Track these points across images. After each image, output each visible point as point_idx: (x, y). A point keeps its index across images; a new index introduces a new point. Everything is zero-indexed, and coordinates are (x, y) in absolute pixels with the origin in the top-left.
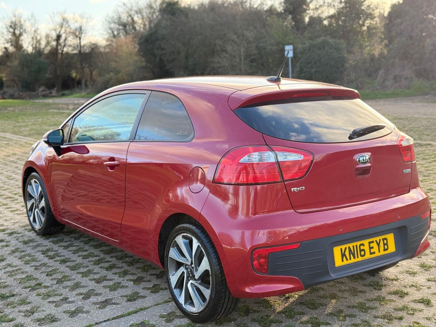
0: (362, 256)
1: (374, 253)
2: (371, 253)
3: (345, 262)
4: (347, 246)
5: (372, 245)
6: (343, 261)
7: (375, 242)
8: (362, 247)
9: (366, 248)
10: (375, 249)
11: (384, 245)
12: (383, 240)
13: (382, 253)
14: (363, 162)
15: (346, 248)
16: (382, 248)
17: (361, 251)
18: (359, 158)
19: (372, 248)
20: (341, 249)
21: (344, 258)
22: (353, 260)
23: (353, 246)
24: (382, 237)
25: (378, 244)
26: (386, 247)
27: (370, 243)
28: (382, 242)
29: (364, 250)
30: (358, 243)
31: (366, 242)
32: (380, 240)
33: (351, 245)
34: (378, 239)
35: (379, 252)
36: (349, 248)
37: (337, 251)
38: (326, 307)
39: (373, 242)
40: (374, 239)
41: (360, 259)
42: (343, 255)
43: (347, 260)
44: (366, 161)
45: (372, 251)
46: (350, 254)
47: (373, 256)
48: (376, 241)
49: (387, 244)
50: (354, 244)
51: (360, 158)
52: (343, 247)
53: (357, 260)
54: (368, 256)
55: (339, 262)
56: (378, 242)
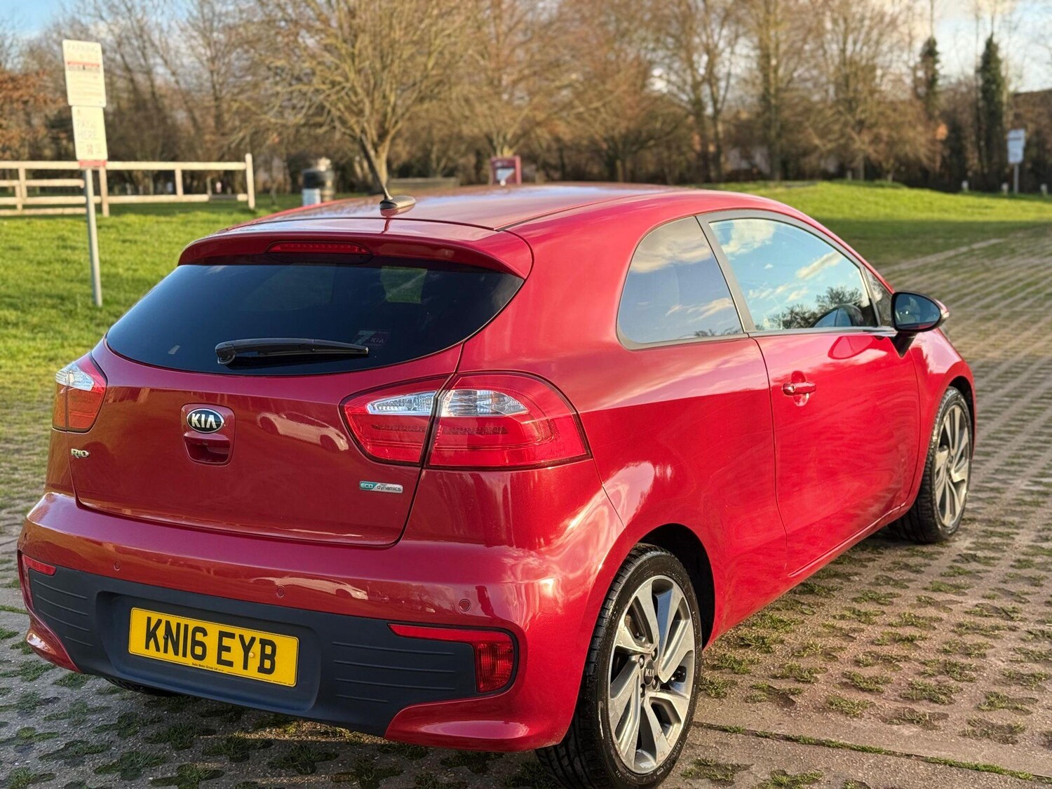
0: (195, 657)
1: (230, 664)
2: (220, 661)
3: (152, 653)
4: (165, 617)
5: (227, 642)
6: (147, 647)
7: (237, 637)
8: (199, 637)
9: (211, 641)
10: (236, 654)
11: (264, 656)
12: (264, 643)
13: (253, 673)
14: (199, 427)
15: (159, 622)
16: (254, 662)
17: (196, 643)
18: (191, 415)
19: (228, 649)
20: (149, 619)
21: (152, 643)
22: (170, 657)
23: (178, 625)
24: (260, 635)
25: (247, 649)
26: (267, 664)
27: (222, 635)
28: (257, 647)
29: (201, 644)
30: (193, 623)
31: (213, 629)
32: (253, 639)
33: (174, 620)
34: (248, 634)
35: (245, 667)
36: (168, 623)
37: (139, 619)
39: (232, 636)
40: (237, 631)
41: (189, 661)
42: (151, 634)
43: (158, 649)
44: (208, 426)
45: (225, 656)
46: (166, 640)
47: (225, 669)
48: (241, 637)
49: (272, 657)
50: (184, 621)
52: (155, 616)
53: (179, 659)
54: (210, 663)
55: (137, 644)
56: (247, 642)
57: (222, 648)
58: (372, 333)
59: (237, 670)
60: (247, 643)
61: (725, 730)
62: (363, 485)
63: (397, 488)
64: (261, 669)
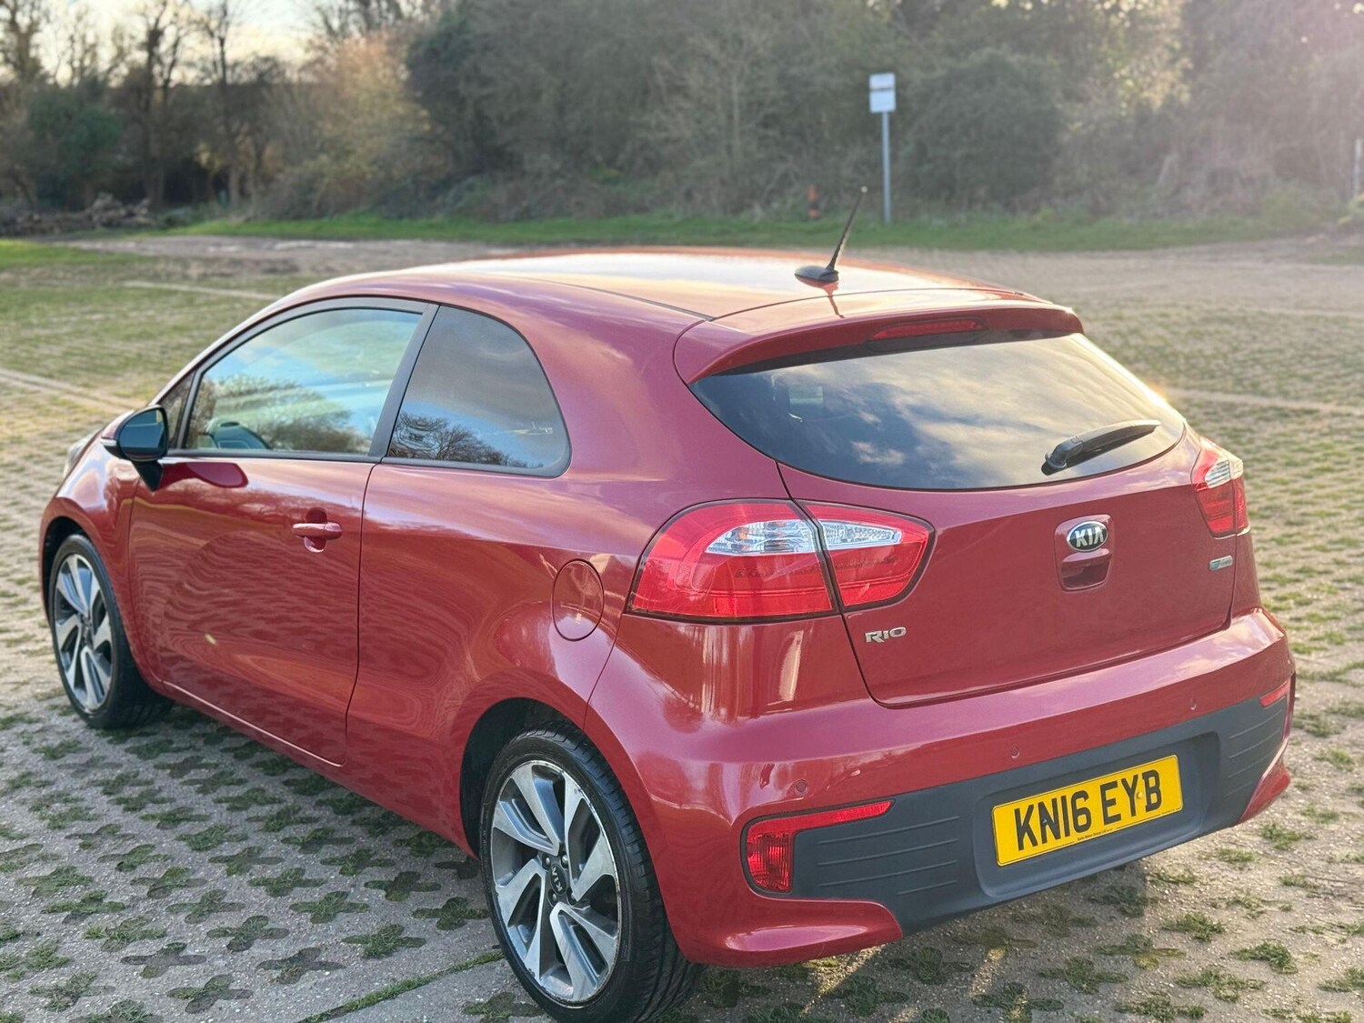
0: (1079, 829)
1: (1117, 818)
2: (1108, 820)
3: (1030, 851)
4: (1034, 800)
6: (1021, 847)
7: (1120, 784)
8: (1080, 803)
9: (1094, 804)
10: (1122, 806)
11: (1149, 791)
12: (1146, 776)
13: (1143, 816)
14: (1085, 544)
15: (1031, 808)
16: (1141, 804)
17: (1077, 813)
18: (1073, 534)
19: (1113, 802)
20: (1017, 812)
21: (1026, 838)
22: (1053, 844)
23: (1054, 801)
24: (1140, 770)
25: (1131, 792)
26: (1154, 798)
27: (1104, 788)
28: (1141, 782)
29: (1085, 811)
30: (1069, 792)
31: (1092, 787)
32: (1136, 777)
33: (1046, 798)
34: (1128, 774)
35: (1133, 813)
36: (1041, 806)
37: (1004, 817)
38: (973, 976)
39: (1113, 785)
40: (1117, 777)
41: (1075, 838)
42: (1023, 829)
43: (1034, 843)
44: (1096, 542)
45: (1112, 811)
46: (1043, 826)
47: (1114, 827)
48: (1124, 781)
49: (1156, 790)
50: (1057, 794)
51: (1077, 533)
52: (1023, 805)
53: (1064, 841)
54: (1098, 828)
55: (1008, 851)
56: (1130, 784)
57: (1107, 803)
59: (1124, 822)
60: (1130, 786)
64: (1148, 808)
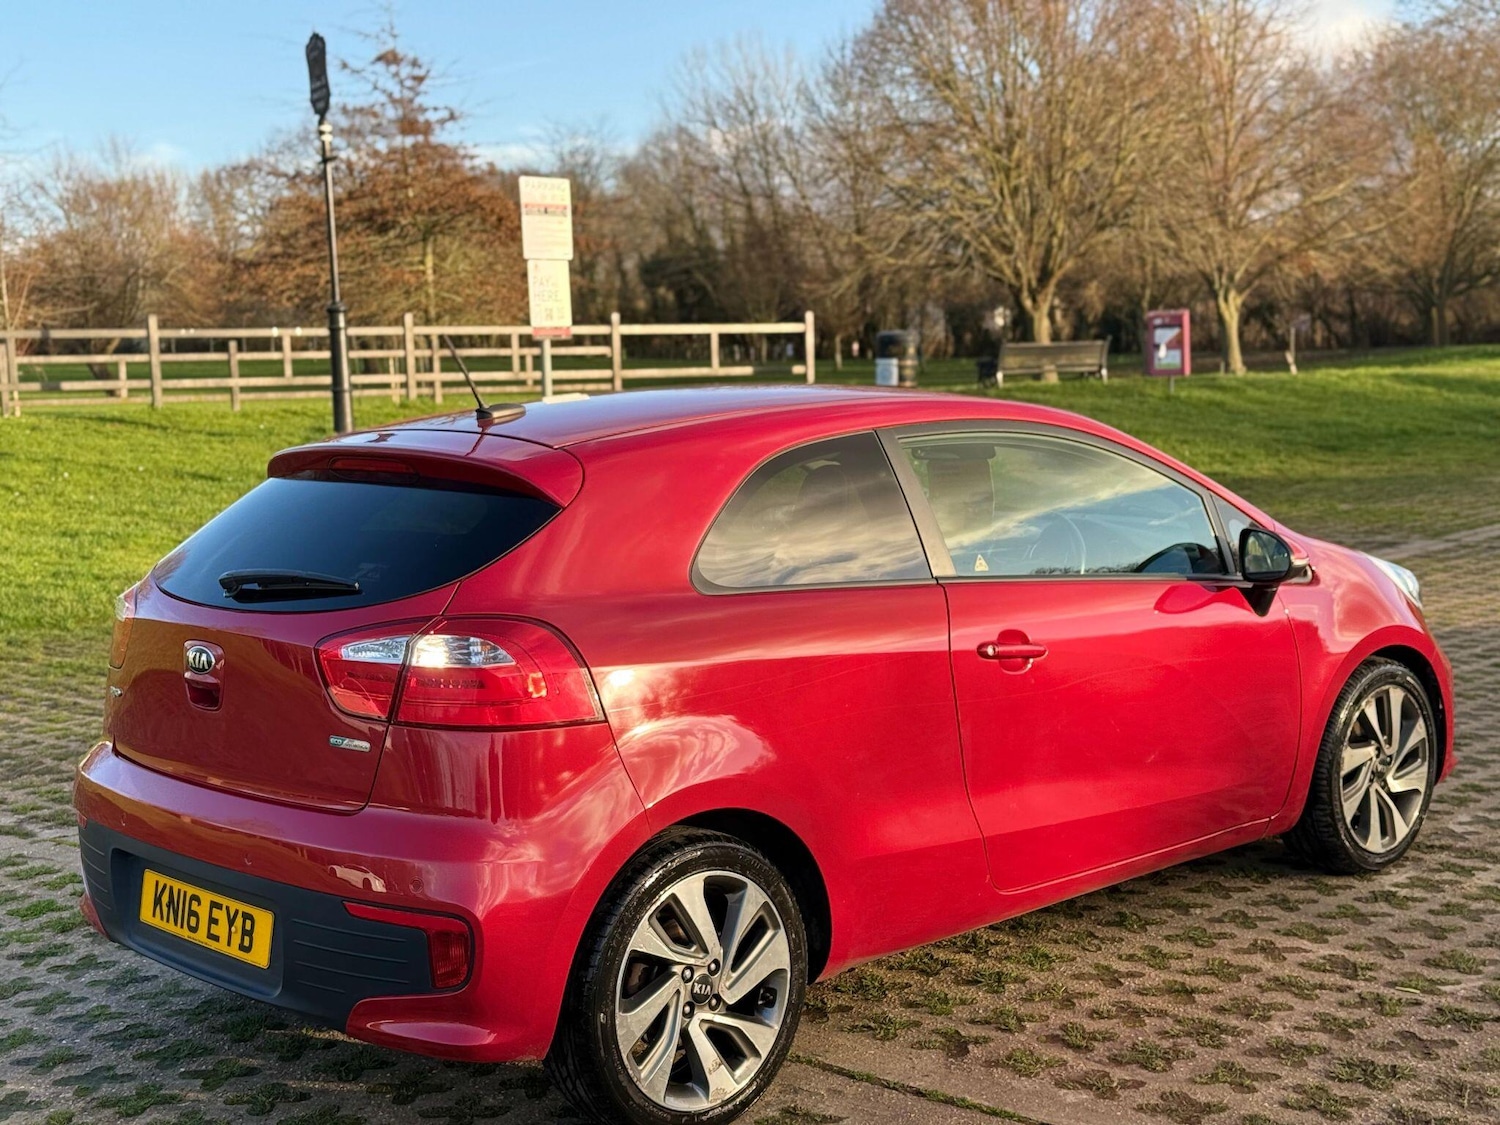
0: (190, 928)
1: (217, 939)
2: (210, 935)
3: (156, 922)
5: (216, 913)
6: (154, 915)
7: (224, 908)
8: (195, 906)
9: (203, 911)
10: (221, 930)
11: (245, 933)
12: (245, 917)
13: (234, 951)
15: (165, 886)
16: (236, 939)
17: (191, 913)
19: (216, 922)
20: (158, 883)
21: (158, 910)
22: (172, 927)
23: (180, 891)
24: (243, 908)
25: (231, 922)
26: (246, 943)
27: (213, 905)
28: (239, 921)
29: (195, 914)
30: (191, 890)
31: (207, 897)
32: (237, 912)
33: (177, 885)
34: (235, 905)
35: (229, 944)
36: (172, 889)
37: (151, 880)
39: (220, 907)
40: (224, 901)
41: (185, 933)
42: (158, 900)
43: (162, 918)
45: (214, 929)
46: (169, 907)
47: (213, 945)
48: (228, 909)
49: (251, 934)
50: (184, 887)
54: (201, 937)
56: (232, 914)
57: (213, 921)
58: (372, 566)
59: (221, 946)
60: (232, 916)
61: (853, 1077)
62: (332, 740)
63: (364, 745)
64: (242, 948)
